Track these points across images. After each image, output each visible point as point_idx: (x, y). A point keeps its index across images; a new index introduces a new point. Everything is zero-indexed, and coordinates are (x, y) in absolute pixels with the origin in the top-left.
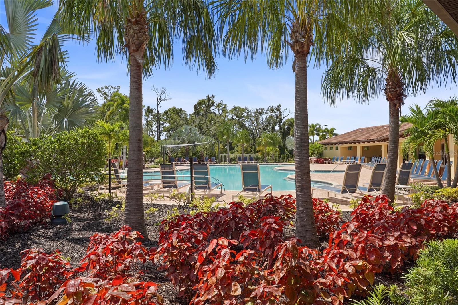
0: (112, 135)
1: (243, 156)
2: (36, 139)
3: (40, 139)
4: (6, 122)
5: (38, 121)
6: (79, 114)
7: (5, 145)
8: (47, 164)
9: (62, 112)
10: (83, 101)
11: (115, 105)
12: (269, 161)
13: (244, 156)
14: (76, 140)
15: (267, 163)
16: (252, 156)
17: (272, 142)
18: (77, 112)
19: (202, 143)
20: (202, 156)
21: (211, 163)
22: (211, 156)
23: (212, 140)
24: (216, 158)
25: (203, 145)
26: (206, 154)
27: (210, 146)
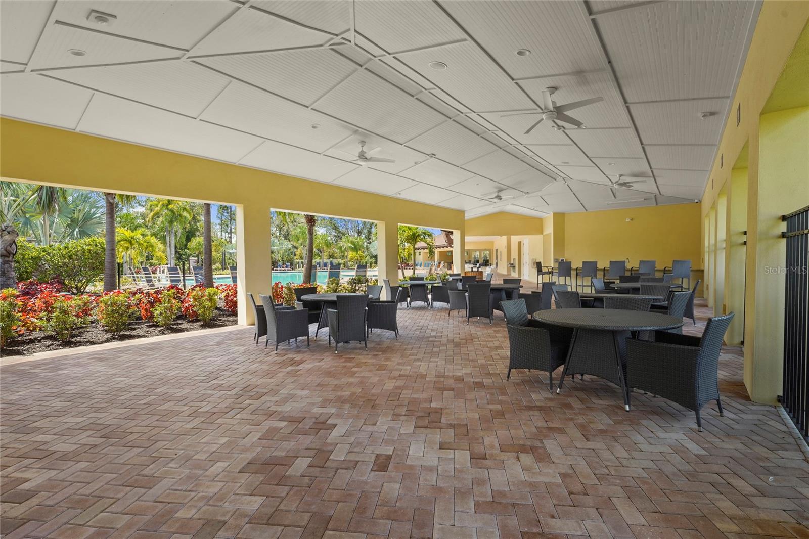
0: (133, 241)
1: (323, 261)
2: (45, 246)
3: (50, 246)
4: (16, 235)
5: (50, 229)
6: (91, 224)
7: (16, 252)
8: (56, 267)
9: (74, 222)
10: (94, 214)
11: (159, 206)
12: (351, 268)
13: (325, 262)
14: (82, 247)
15: (349, 269)
16: (333, 262)
17: (353, 246)
18: (89, 223)
19: (275, 247)
20: (277, 262)
21: (285, 270)
22: (288, 262)
23: (288, 245)
24: (292, 265)
25: (277, 249)
26: (283, 260)
27: (285, 251)
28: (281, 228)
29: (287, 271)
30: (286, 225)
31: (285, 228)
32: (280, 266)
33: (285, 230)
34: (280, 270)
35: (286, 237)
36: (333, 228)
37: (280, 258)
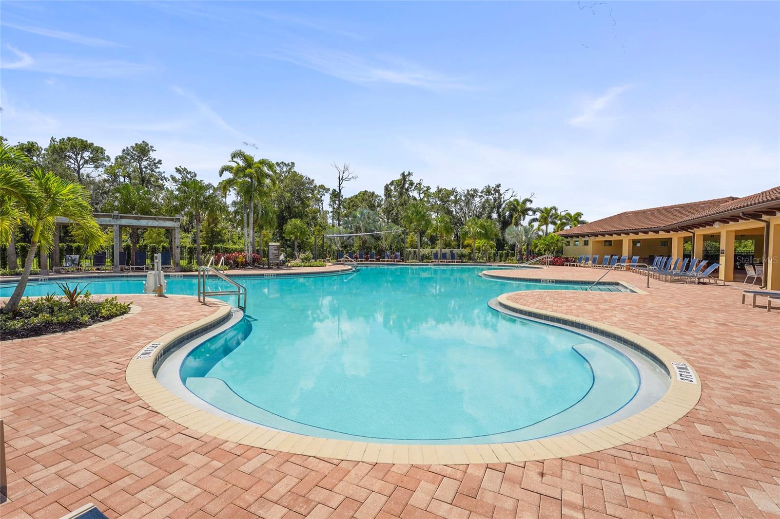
1: (441, 252)
12: (478, 261)
13: (443, 252)
15: (476, 262)
16: (454, 252)
17: (484, 232)
19: (382, 233)
20: (384, 251)
21: (394, 261)
22: (397, 251)
23: (398, 230)
24: (402, 254)
25: (385, 235)
26: (391, 249)
27: (394, 238)
28: (390, 211)
29: (395, 263)
30: (395, 209)
31: (394, 212)
32: (388, 257)
33: (394, 214)
34: (388, 261)
35: (395, 221)
36: (446, 213)
37: (388, 246)
